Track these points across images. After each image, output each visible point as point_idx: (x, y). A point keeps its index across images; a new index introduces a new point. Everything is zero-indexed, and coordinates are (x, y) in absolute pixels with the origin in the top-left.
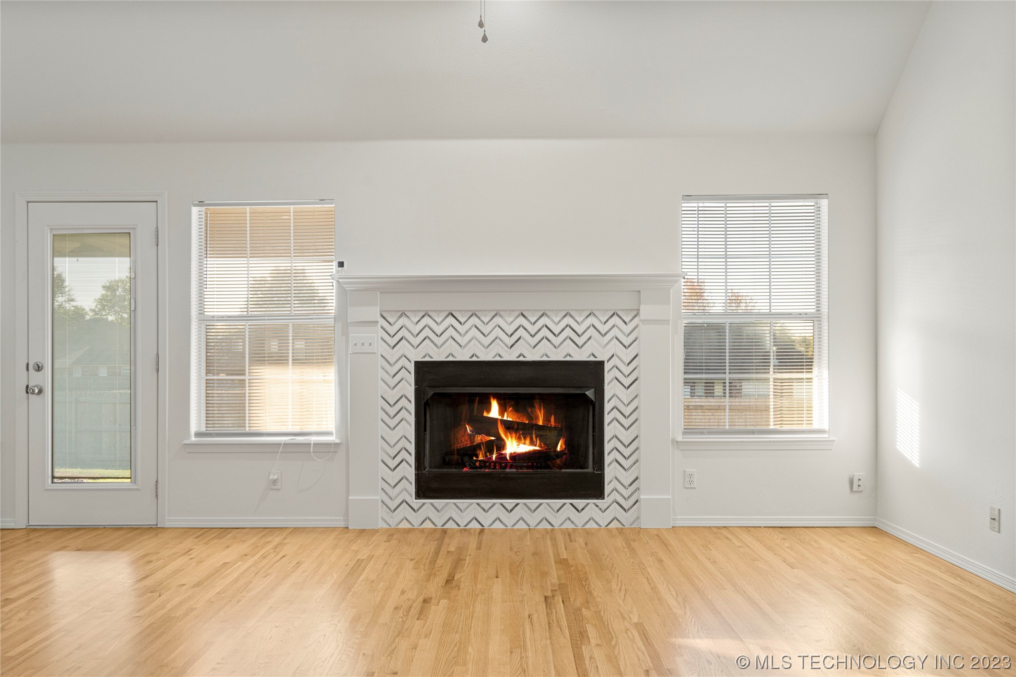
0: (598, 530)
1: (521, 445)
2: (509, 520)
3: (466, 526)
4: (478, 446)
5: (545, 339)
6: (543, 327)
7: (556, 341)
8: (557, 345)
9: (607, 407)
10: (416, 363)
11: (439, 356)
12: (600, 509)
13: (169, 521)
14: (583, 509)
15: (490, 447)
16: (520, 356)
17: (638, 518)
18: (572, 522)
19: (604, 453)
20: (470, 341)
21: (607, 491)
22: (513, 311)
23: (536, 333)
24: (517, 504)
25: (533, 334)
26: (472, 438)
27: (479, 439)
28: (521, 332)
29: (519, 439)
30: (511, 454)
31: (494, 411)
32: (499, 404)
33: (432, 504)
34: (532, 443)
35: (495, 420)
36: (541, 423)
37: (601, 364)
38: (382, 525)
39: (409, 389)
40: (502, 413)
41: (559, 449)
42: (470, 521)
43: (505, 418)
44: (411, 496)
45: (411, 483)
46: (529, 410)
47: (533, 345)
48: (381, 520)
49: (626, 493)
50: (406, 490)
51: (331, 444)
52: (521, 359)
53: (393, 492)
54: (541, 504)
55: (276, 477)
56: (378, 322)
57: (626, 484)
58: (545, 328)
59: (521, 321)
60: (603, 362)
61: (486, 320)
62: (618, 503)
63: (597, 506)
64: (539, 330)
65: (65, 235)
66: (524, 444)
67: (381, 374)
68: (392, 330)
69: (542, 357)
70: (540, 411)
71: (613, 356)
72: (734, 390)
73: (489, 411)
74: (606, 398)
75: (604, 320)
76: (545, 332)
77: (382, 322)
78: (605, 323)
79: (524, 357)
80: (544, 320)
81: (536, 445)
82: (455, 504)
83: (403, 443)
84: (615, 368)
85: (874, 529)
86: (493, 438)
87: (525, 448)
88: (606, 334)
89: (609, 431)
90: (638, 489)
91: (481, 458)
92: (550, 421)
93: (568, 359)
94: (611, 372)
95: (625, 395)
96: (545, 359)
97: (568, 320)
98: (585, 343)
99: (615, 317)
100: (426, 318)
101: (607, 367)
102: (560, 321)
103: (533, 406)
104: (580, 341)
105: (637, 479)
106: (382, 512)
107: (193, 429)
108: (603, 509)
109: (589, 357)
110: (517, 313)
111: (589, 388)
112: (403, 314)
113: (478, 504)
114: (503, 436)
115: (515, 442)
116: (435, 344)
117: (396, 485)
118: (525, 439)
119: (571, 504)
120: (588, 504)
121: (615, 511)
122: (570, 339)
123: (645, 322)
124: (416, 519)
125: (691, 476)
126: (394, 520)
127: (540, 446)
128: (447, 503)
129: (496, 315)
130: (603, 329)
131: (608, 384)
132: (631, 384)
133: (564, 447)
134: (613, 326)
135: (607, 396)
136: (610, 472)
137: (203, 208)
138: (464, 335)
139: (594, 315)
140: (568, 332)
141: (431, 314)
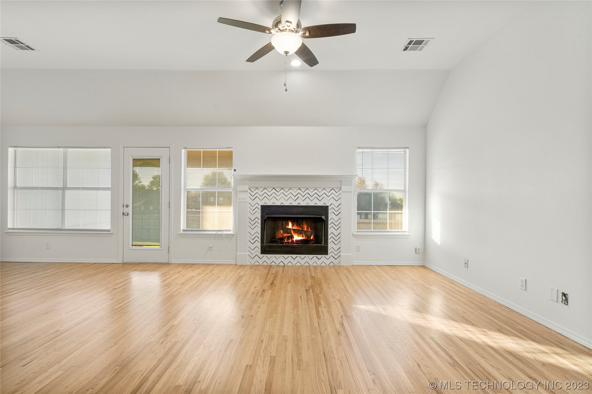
0: (326, 266)
1: (299, 237)
2: (294, 262)
3: (278, 264)
4: (284, 237)
5: (307, 198)
6: (307, 193)
7: (312, 198)
8: (312, 200)
9: (330, 222)
10: (261, 206)
11: (269, 203)
12: (327, 259)
13: (173, 261)
14: (320, 259)
15: (288, 238)
16: (298, 204)
17: (340, 262)
18: (317, 263)
19: (328, 239)
20: (281, 198)
21: (329, 251)
22: (296, 187)
23: (304, 196)
24: (297, 257)
25: (303, 196)
26: (282, 234)
27: (284, 235)
28: (299, 195)
29: (298, 235)
30: (296, 240)
31: (290, 226)
32: (292, 223)
33: (266, 256)
34: (303, 236)
35: (290, 229)
36: (305, 230)
37: (328, 207)
38: (249, 263)
39: (259, 215)
40: (292, 226)
41: (311, 238)
42: (280, 262)
43: (294, 228)
44: (259, 253)
45: (259, 249)
46: (302, 225)
47: (303, 200)
48: (248, 262)
49: (336, 253)
50: (257, 251)
51: (231, 234)
52: (299, 205)
53: (253, 252)
54: (305, 257)
55: (211, 246)
56: (248, 191)
57: (336, 250)
58: (307, 194)
59: (299, 191)
60: (328, 206)
61: (286, 191)
62: (333, 257)
63: (325, 257)
64: (305, 195)
65: (137, 159)
66: (300, 237)
67: (249, 209)
68: (253, 194)
69: (306, 204)
70: (305, 226)
71: (332, 204)
72: (375, 216)
73: (288, 225)
74: (329, 219)
75: (329, 191)
76: (307, 195)
77: (249, 191)
78: (329, 192)
79: (300, 204)
80: (307, 191)
81: (304, 237)
82: (275, 256)
83: (257, 234)
84: (332, 208)
85: (424, 267)
86: (290, 235)
87: (300, 238)
88: (329, 196)
89: (330, 231)
90: (340, 252)
91: (285, 242)
92: (309, 229)
93: (316, 205)
94: (331, 210)
95: (336, 218)
96: (307, 205)
97: (316, 191)
98: (322, 199)
99: (333, 190)
100: (265, 190)
101: (330, 208)
102: (313, 191)
103: (303, 224)
104: (320, 199)
105: (340, 248)
106: (249, 259)
107: (182, 228)
108: (328, 259)
109: (323, 204)
110: (298, 188)
111: (323, 215)
112: (257, 188)
113: (283, 256)
114: (293, 234)
115: (297, 236)
116: (268, 199)
117: (254, 249)
118: (300, 235)
119: (316, 257)
120: (322, 257)
121: (332, 259)
122: (317, 198)
123: (343, 192)
124: (261, 262)
125: (359, 247)
126: (253, 262)
127: (305, 238)
128: (272, 256)
129: (290, 189)
130: (328, 194)
131: (330, 214)
132: (338, 214)
133: (313, 237)
134: (332, 193)
135: (329, 218)
136: (330, 245)
137: (186, 150)
138: (279, 196)
139: (325, 189)
140: (316, 195)
141: (267, 188)
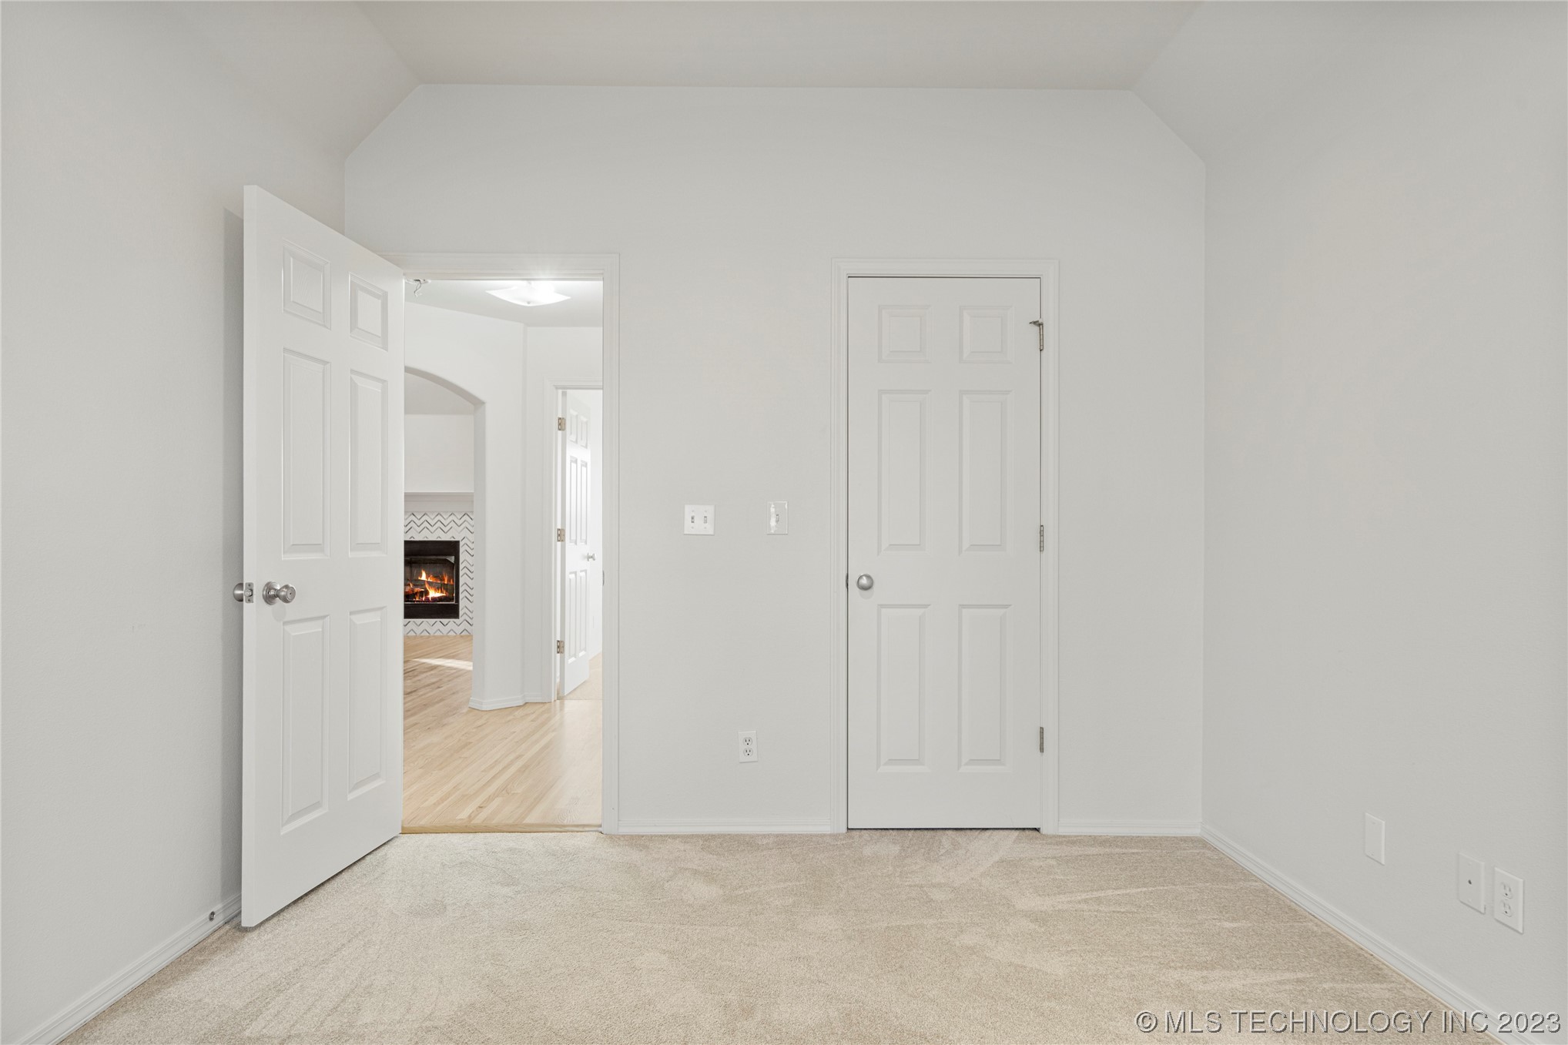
0: (456, 635)
1: (434, 593)
4: (416, 593)
7: (432, 530)
8: (434, 532)
9: (461, 567)
12: (457, 624)
14: (448, 624)
18: (442, 633)
19: (459, 593)
21: (461, 613)
22: (409, 512)
24: (410, 622)
25: (419, 526)
27: (416, 590)
28: (412, 524)
30: (431, 597)
34: (442, 592)
35: (424, 581)
37: (458, 542)
47: (419, 532)
49: (471, 615)
52: (412, 539)
54: (424, 622)
57: (472, 610)
59: (413, 518)
62: (467, 621)
63: (455, 622)
64: (423, 524)
69: (423, 539)
71: (464, 537)
74: (461, 562)
75: (460, 517)
76: (426, 524)
78: (461, 519)
80: (425, 518)
84: (466, 544)
87: (438, 595)
88: (460, 525)
89: (463, 580)
91: (417, 599)
93: (439, 539)
94: (464, 547)
95: (471, 560)
96: (426, 539)
97: (439, 517)
98: (449, 530)
99: (466, 515)
101: (461, 544)
102: (435, 518)
104: (446, 529)
108: (459, 624)
109: (450, 538)
111: (451, 555)
115: (432, 591)
118: (435, 589)
119: (440, 623)
120: (451, 621)
121: (465, 625)
122: (440, 528)
130: (459, 522)
131: (462, 553)
132: (475, 553)
134: (465, 521)
135: (461, 561)
136: (463, 603)
139: (454, 514)
140: (439, 524)
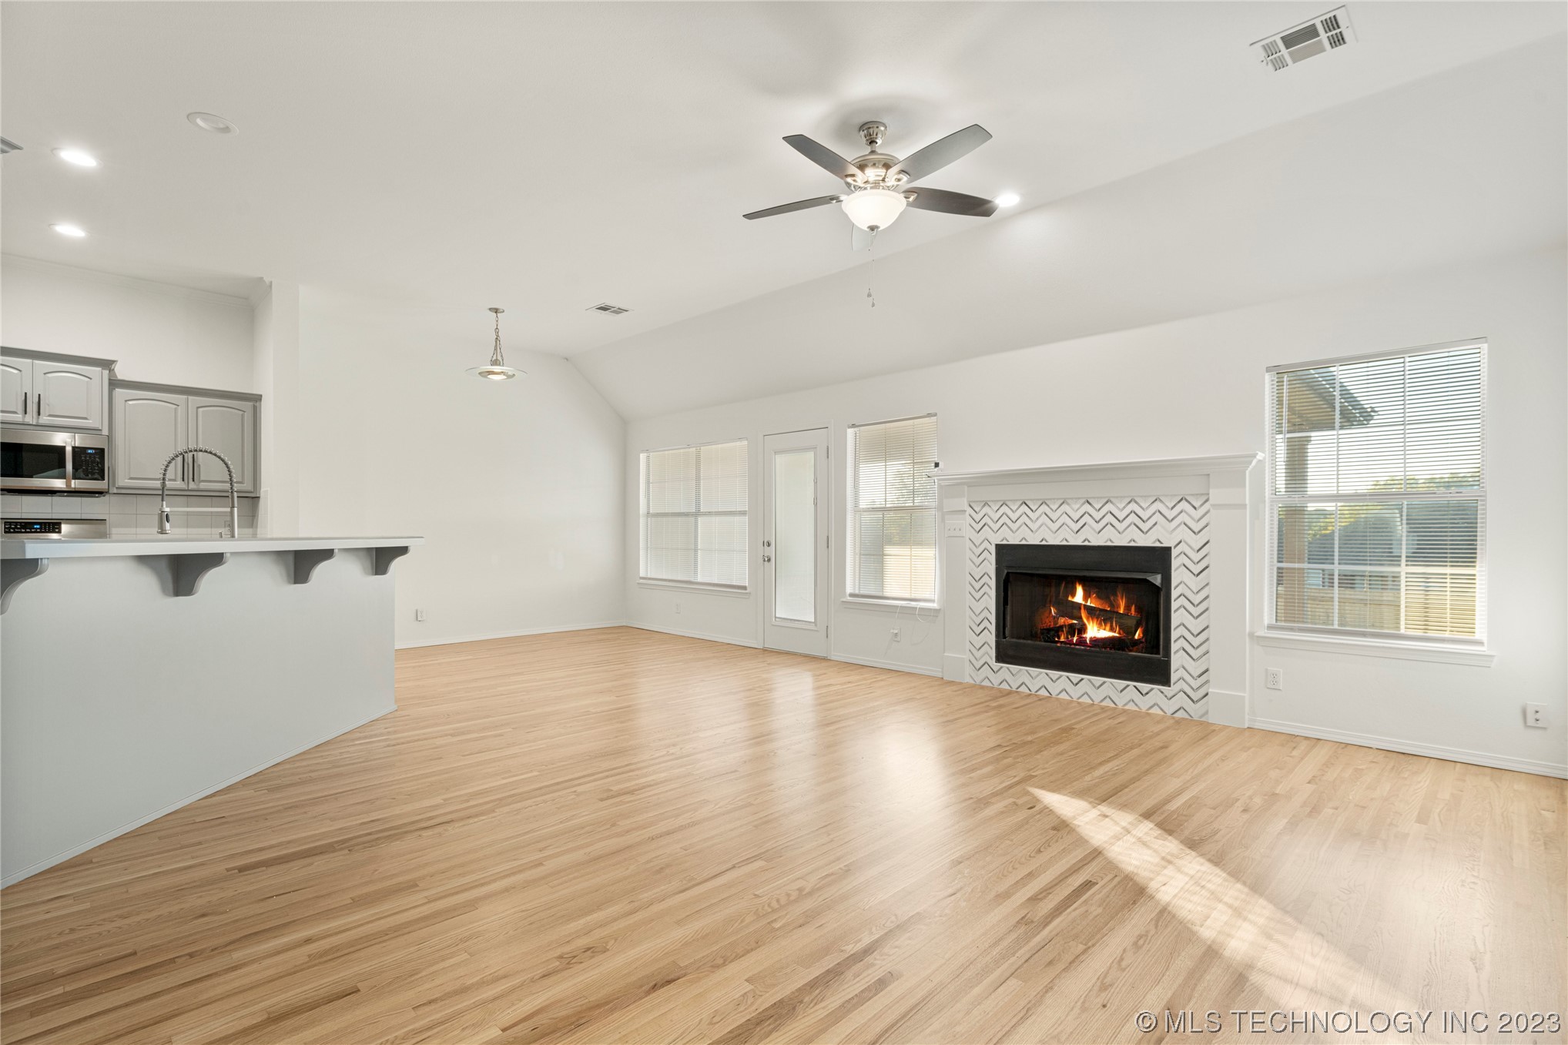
0: (1164, 717)
1: (1102, 631)
2: (1075, 693)
3: (1036, 692)
4: (1061, 627)
5: (1109, 525)
6: (1107, 513)
7: (1121, 527)
8: (1121, 531)
9: (1174, 594)
10: (997, 545)
11: (1014, 540)
12: (1166, 696)
13: (836, 655)
14: (1147, 693)
15: (1072, 630)
16: (1085, 541)
17: (1207, 713)
18: (1136, 705)
19: (1170, 640)
20: (1040, 527)
21: (1174, 677)
22: (1079, 498)
23: (1101, 519)
24: (1082, 679)
25: (1097, 520)
26: (1055, 619)
27: (1062, 621)
28: (1086, 518)
29: (1100, 625)
30: (1091, 638)
31: (1079, 596)
32: (1084, 590)
33: (1008, 668)
34: (1112, 629)
35: (1078, 605)
36: (1121, 612)
37: (1168, 550)
38: (968, 680)
39: (991, 567)
40: (1085, 598)
41: (1136, 637)
42: (1040, 689)
43: (1088, 604)
44: (992, 659)
45: (991, 648)
46: (1112, 598)
47: (1098, 530)
48: (968, 676)
49: (1195, 684)
50: (987, 653)
51: (931, 609)
52: (1086, 543)
53: (978, 654)
54: (1104, 682)
55: (896, 631)
56: (965, 511)
57: (1195, 675)
58: (1109, 514)
59: (1087, 508)
60: (1170, 548)
61: (1054, 508)
62: (1185, 693)
63: (1162, 692)
64: (1104, 517)
66: (1105, 629)
67: (969, 554)
68: (977, 517)
69: (1106, 542)
70: (1122, 599)
71: (1180, 542)
72: (1349, 581)
73: (1074, 595)
74: (1173, 585)
75: (1171, 506)
76: (1109, 518)
77: (970, 511)
78: (1172, 508)
79: (1089, 541)
80: (1109, 507)
81: (1115, 632)
82: (1027, 671)
83: (985, 613)
84: (1183, 554)
86: (1075, 622)
87: (1105, 633)
88: (1173, 519)
89: (1176, 619)
90: (1207, 682)
91: (1062, 639)
92: (1130, 610)
93: (1132, 544)
94: (1178, 559)
95: (1194, 583)
96: (1109, 544)
97: (1133, 506)
98: (1151, 528)
99: (1184, 502)
100: (1004, 507)
101: (1174, 553)
102: (1124, 507)
103: (1115, 595)
104: (1145, 527)
105: (1207, 670)
106: (969, 669)
107: (849, 590)
108: (1169, 696)
109: (1154, 542)
110: (1084, 500)
111: (1154, 572)
112: (986, 504)
113: (1047, 674)
114: (1085, 621)
115: (1095, 627)
116: (1011, 530)
117: (980, 648)
118: (1105, 625)
119: (1135, 687)
120: (1152, 689)
121: (1181, 700)
122: (1135, 524)
123: (1215, 506)
124: (996, 680)
125: (1275, 675)
126: (978, 677)
127: (1119, 633)
128: (1021, 670)
129: (1063, 502)
130: (1170, 515)
131: (1175, 570)
132: (1201, 572)
133: (1141, 635)
134: (1181, 512)
135: (1174, 583)
136: (1177, 660)
137: (856, 429)
138: (1036, 521)
139: (1161, 501)
140: (1133, 518)
141: (1008, 503)
